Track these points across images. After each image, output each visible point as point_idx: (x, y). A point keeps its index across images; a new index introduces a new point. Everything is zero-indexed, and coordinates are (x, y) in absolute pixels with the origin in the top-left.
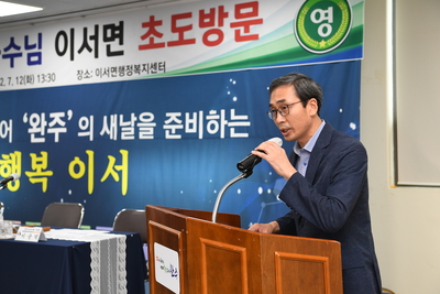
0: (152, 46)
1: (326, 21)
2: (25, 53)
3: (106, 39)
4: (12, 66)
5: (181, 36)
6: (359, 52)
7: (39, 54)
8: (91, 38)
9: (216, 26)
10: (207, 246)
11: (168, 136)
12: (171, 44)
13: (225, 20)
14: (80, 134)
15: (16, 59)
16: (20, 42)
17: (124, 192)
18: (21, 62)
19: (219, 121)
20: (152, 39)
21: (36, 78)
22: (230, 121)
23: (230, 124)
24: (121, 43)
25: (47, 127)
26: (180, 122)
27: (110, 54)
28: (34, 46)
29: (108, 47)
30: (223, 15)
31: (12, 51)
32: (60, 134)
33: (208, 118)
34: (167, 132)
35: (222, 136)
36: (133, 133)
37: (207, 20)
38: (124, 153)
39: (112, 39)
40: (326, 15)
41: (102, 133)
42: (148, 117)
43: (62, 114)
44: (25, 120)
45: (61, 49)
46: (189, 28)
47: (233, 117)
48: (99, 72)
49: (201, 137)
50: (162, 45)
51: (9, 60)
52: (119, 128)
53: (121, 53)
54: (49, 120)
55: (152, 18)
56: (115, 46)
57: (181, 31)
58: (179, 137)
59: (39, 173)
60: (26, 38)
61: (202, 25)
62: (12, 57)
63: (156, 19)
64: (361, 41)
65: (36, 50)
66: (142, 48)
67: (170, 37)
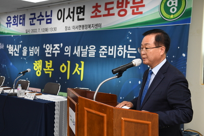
0: (96, 16)
1: (174, 6)
2: (45, 18)
3: (77, 13)
4: (40, 24)
5: (109, 12)
6: (189, 20)
7: (51, 19)
8: (72, 12)
9: (124, 8)
10: (88, 112)
11: (101, 56)
12: (104, 15)
13: (128, 5)
14: (65, 54)
15: (42, 21)
16: (44, 14)
17: (82, 80)
18: (44, 22)
19: (123, 50)
20: (96, 13)
21: (49, 29)
22: (128, 50)
23: (128, 52)
24: (83, 15)
25: (52, 50)
26: (106, 50)
27: (79, 19)
28: (49, 16)
29: (78, 16)
30: (128, 3)
31: (41, 18)
32: (57, 53)
33: (118, 49)
34: (101, 54)
35: (124, 57)
36: (86, 54)
37: (120, 5)
38: (82, 63)
39: (80, 13)
40: (174, 3)
41: (74, 54)
42: (93, 47)
43: (59, 45)
44: (44, 47)
45: (59, 17)
46: (112, 8)
47: (129, 49)
48: (74, 27)
49: (115, 57)
50: (100, 16)
51: (39, 21)
52: (81, 52)
53: (83, 19)
54: (53, 47)
55: (97, 4)
56: (81, 16)
57: (109, 10)
58: (105, 57)
59: (48, 69)
60: (46, 12)
61: (118, 7)
62: (40, 20)
63: (98, 5)
64: (190, 15)
65: (50, 17)
66: (92, 17)
67: (104, 12)
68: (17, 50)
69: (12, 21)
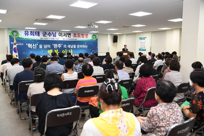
5: (79, 36)
8: (65, 34)
14: (64, 47)
19: (84, 46)
21: (55, 39)
25: (58, 46)
26: (79, 46)
37: (82, 35)
42: (75, 45)
55: (75, 33)
64: (98, 40)
67: (77, 36)
68: (35, 46)
69: (29, 33)
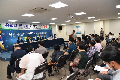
8: (34, 26)
14: (34, 34)
21: (28, 29)
24: (37, 26)
25: (30, 34)
35: (46, 34)
44: (27, 33)
60: (26, 24)
62: (24, 26)
67: (41, 26)
68: (14, 35)
69: (9, 25)
